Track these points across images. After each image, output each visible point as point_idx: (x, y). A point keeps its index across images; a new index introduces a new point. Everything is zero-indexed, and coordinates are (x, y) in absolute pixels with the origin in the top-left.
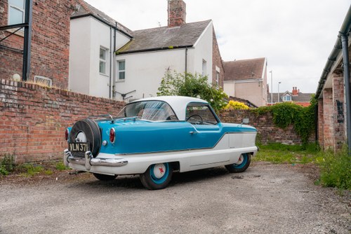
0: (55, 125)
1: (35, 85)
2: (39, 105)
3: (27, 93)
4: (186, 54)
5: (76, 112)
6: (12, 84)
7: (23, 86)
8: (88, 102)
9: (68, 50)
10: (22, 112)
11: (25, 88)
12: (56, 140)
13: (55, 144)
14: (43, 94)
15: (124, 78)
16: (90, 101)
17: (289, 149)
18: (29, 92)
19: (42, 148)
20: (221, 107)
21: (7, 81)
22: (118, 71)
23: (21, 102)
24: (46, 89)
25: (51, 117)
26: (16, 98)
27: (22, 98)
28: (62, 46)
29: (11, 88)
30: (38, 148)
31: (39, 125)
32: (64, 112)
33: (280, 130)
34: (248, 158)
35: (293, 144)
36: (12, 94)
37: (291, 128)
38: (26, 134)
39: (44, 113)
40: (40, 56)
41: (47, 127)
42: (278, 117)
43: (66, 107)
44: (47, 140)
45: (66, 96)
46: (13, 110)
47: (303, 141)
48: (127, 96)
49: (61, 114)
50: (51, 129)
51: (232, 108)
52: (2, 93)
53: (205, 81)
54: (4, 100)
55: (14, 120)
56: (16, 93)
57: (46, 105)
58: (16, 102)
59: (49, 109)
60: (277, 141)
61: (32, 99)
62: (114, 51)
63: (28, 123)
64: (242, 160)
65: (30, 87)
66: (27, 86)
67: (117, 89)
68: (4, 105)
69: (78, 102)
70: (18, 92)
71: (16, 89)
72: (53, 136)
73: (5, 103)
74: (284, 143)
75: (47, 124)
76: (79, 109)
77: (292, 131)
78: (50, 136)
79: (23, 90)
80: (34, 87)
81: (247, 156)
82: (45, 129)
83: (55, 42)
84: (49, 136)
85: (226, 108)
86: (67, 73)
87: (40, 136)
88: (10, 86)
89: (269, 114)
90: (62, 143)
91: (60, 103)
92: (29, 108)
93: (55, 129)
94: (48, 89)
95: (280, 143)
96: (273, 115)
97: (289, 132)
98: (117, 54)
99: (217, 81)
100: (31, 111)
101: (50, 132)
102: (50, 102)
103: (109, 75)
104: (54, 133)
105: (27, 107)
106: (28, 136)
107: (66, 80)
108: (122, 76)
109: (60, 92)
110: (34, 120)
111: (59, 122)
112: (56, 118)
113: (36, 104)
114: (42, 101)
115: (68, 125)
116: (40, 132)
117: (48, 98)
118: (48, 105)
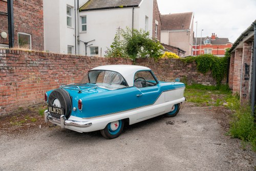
0: (36, 79)
1: (19, 51)
2: (24, 65)
3: (14, 57)
4: (133, 12)
5: (51, 68)
6: (1, 51)
7: (10, 52)
8: (60, 59)
9: (42, 11)
10: (11, 72)
11: (12, 53)
12: (38, 90)
13: (37, 93)
14: (26, 57)
15: (86, 30)
16: (62, 58)
17: (207, 88)
18: (15, 56)
19: (27, 97)
20: (158, 56)
22: (81, 25)
23: (9, 65)
24: (28, 53)
25: (33, 73)
26: (5, 62)
27: (10, 61)
28: (38, 8)
29: (1, 55)
30: (25, 97)
31: (24, 81)
32: (42, 69)
33: (202, 75)
34: (178, 107)
35: (210, 85)
36: (2, 60)
37: (210, 73)
38: (15, 88)
39: (28, 71)
40: (21, 16)
41: (30, 81)
42: (200, 66)
43: (43, 65)
44: (31, 90)
45: (43, 56)
46: (4, 71)
47: (217, 83)
48: (88, 44)
49: (40, 71)
50: (34, 82)
51: (167, 57)
53: (147, 36)
55: (5, 79)
56: (5, 58)
57: (28, 65)
58: (6, 65)
59: (31, 68)
60: (199, 82)
61: (17, 62)
62: (78, 9)
63: (16, 80)
64: (174, 108)
65: (16, 53)
66: (13, 52)
67: (81, 39)
69: (52, 60)
70: (7, 57)
71: (5, 55)
72: (36, 87)
74: (204, 84)
75: (30, 79)
76: (53, 65)
77: (210, 76)
78: (33, 87)
79: (10, 55)
80: (18, 52)
81: (177, 106)
82: (29, 83)
83: (32, 5)
84: (32, 88)
85: (163, 57)
86: (43, 29)
87: (25, 89)
88: (0, 53)
89: (194, 63)
90: (42, 92)
91: (39, 63)
92: (16, 68)
93: (36, 82)
94: (29, 53)
95: (201, 84)
96: (197, 64)
97: (207, 77)
98: (80, 11)
99: (156, 32)
100: (18, 70)
101: (33, 85)
102: (32, 62)
103: (74, 28)
104: (36, 85)
105: (14, 68)
106: (17, 90)
107: (42, 35)
108: (84, 28)
109: (38, 54)
110: (20, 77)
111: (39, 76)
112: (36, 74)
113: (21, 65)
114: (25, 62)
115: (46, 78)
116: (25, 86)
117: (30, 60)
118: (30, 65)
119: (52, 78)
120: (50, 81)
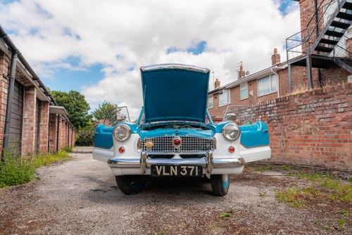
0: (311, 129)
2: (294, 112)
3: (283, 105)
6: (272, 102)
7: (279, 101)
10: (280, 120)
11: (281, 101)
12: (314, 145)
13: (313, 149)
14: (296, 101)
18: (285, 103)
19: (298, 152)
23: (279, 114)
25: (307, 121)
26: (275, 111)
27: (279, 110)
29: (272, 105)
30: (296, 152)
31: (295, 131)
32: (323, 113)
36: (273, 110)
38: (284, 139)
39: (299, 119)
41: (302, 132)
44: (304, 145)
45: (324, 94)
46: (275, 121)
49: (318, 117)
50: (307, 134)
52: (267, 111)
54: (268, 115)
56: (276, 108)
57: (299, 111)
58: (276, 114)
59: (304, 114)
61: (286, 109)
68: (269, 119)
70: (277, 106)
71: (275, 105)
72: (311, 141)
73: (270, 117)
75: (302, 129)
76: (345, 105)
78: (306, 141)
79: (279, 104)
80: (287, 98)
82: (300, 134)
84: (304, 141)
87: (296, 141)
90: (322, 149)
91: (315, 105)
93: (311, 133)
94: (301, 95)
100: (288, 119)
101: (306, 137)
102: (304, 107)
104: (310, 137)
106: (286, 141)
110: (290, 127)
111: (316, 125)
112: (311, 122)
113: (291, 112)
114: (295, 108)
115: (328, 128)
116: (296, 138)
117: (302, 104)
118: (302, 110)
119: (344, 128)
120: (339, 132)
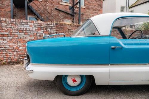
3: (60, 27)
6: (53, 24)
7: (58, 24)
9: (102, 10)
11: (59, 25)
14: (68, 27)
21: (51, 23)
23: (57, 31)
24: (69, 25)
26: (55, 30)
27: (57, 30)
36: (53, 28)
40: (90, 14)
52: (48, 28)
54: (49, 31)
56: (55, 28)
58: (55, 31)
61: (62, 30)
62: (128, 7)
65: (62, 25)
66: (60, 24)
68: (50, 33)
71: (55, 26)
73: (50, 32)
80: (63, 24)
88: (52, 25)
94: (71, 25)
109: (77, 26)
113: (65, 32)
114: (67, 30)
117: (71, 29)
118: (71, 32)
